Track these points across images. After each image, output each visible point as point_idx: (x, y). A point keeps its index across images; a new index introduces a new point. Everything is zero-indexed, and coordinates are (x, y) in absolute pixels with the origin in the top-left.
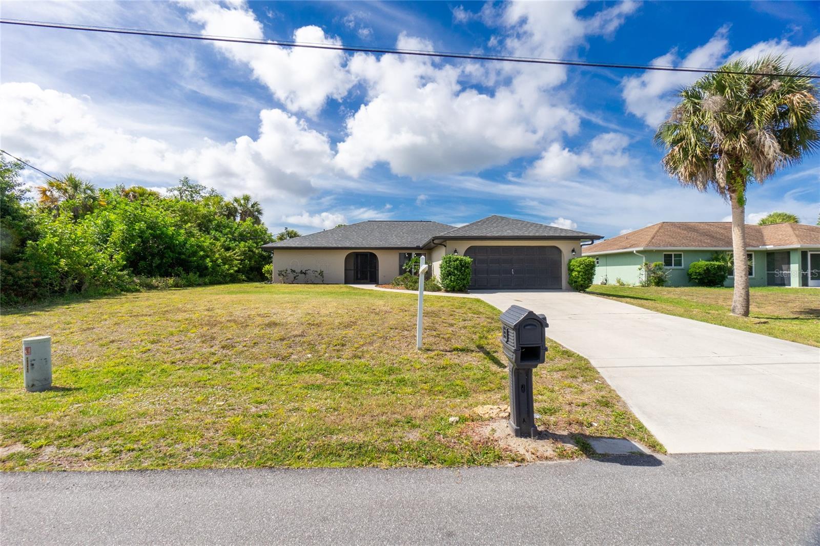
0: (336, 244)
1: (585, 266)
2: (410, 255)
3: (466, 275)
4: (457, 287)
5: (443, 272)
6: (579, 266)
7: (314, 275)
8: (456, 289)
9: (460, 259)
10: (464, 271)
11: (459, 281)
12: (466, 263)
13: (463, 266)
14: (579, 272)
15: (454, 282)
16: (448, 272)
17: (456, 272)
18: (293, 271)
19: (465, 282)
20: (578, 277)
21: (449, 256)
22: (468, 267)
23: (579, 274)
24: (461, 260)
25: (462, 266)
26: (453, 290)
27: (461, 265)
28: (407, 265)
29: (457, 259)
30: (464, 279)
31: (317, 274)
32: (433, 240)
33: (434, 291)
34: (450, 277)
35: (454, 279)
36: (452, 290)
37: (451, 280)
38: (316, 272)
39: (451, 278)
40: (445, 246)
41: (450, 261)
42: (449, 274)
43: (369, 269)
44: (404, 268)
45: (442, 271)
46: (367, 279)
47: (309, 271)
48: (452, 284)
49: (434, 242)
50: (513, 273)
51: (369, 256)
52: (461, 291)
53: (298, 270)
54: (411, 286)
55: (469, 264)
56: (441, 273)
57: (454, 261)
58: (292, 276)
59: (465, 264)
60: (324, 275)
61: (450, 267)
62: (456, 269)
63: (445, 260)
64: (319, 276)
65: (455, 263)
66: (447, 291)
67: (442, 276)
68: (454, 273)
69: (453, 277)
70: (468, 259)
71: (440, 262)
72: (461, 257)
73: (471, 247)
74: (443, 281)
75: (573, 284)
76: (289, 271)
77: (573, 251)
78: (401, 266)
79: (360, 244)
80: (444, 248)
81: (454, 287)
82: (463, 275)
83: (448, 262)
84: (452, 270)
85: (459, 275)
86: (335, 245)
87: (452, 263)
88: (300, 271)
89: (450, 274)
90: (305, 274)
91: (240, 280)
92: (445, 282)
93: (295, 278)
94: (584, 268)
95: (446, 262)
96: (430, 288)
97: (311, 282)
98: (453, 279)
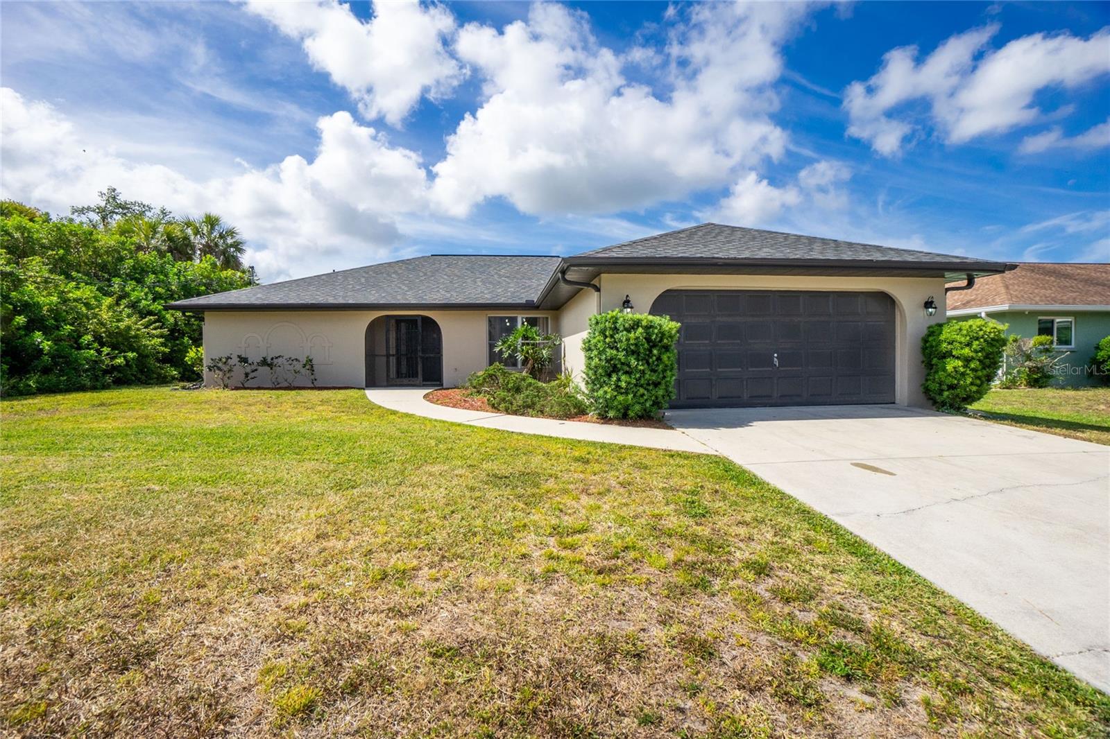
0: (344, 297)
1: (985, 344)
2: (513, 320)
3: (664, 371)
4: (637, 407)
5: (593, 363)
6: (969, 345)
7: (291, 368)
8: (631, 414)
9: (644, 323)
10: (659, 359)
11: (642, 391)
12: (662, 334)
13: (654, 346)
14: (967, 360)
15: (627, 393)
16: (608, 361)
17: (633, 362)
18: (243, 360)
19: (661, 392)
20: (963, 374)
21: (611, 314)
22: (667, 348)
23: (965, 366)
24: (649, 327)
25: (654, 342)
26: (624, 418)
27: (648, 340)
28: (504, 343)
29: (636, 325)
30: (656, 385)
31: (298, 366)
32: (563, 272)
33: (567, 416)
34: (614, 378)
35: (629, 383)
36: (620, 415)
37: (618, 387)
38: (295, 362)
39: (619, 380)
40: (598, 290)
41: (616, 330)
42: (613, 368)
43: (420, 354)
44: (497, 350)
45: (590, 358)
46: (417, 376)
47: (280, 360)
48: (621, 398)
49: (568, 277)
50: (776, 361)
51: (419, 323)
52: (647, 418)
53: (255, 358)
54: (504, 400)
55: (671, 337)
56: (588, 367)
57: (628, 330)
58: (239, 371)
59: (661, 341)
60: (315, 368)
61: (617, 349)
62: (633, 352)
63: (601, 326)
64: (303, 371)
65: (632, 335)
66: (604, 419)
67: (591, 373)
68: (629, 365)
69: (623, 377)
70: (669, 324)
71: (585, 335)
72: (645, 317)
73: (668, 291)
74: (593, 390)
75: (946, 393)
76: (235, 360)
77: (928, 304)
78: (491, 346)
79: (399, 297)
80: (596, 294)
81: (627, 408)
82: (654, 371)
83: (609, 331)
84: (621, 355)
85: (643, 372)
86: (341, 301)
87: (622, 335)
88: (259, 359)
89: (615, 369)
90: (271, 365)
91: (165, 377)
92: (601, 392)
93: (247, 375)
94: (982, 350)
95: (603, 332)
96: (556, 408)
97: (286, 384)
98: (623, 384)
